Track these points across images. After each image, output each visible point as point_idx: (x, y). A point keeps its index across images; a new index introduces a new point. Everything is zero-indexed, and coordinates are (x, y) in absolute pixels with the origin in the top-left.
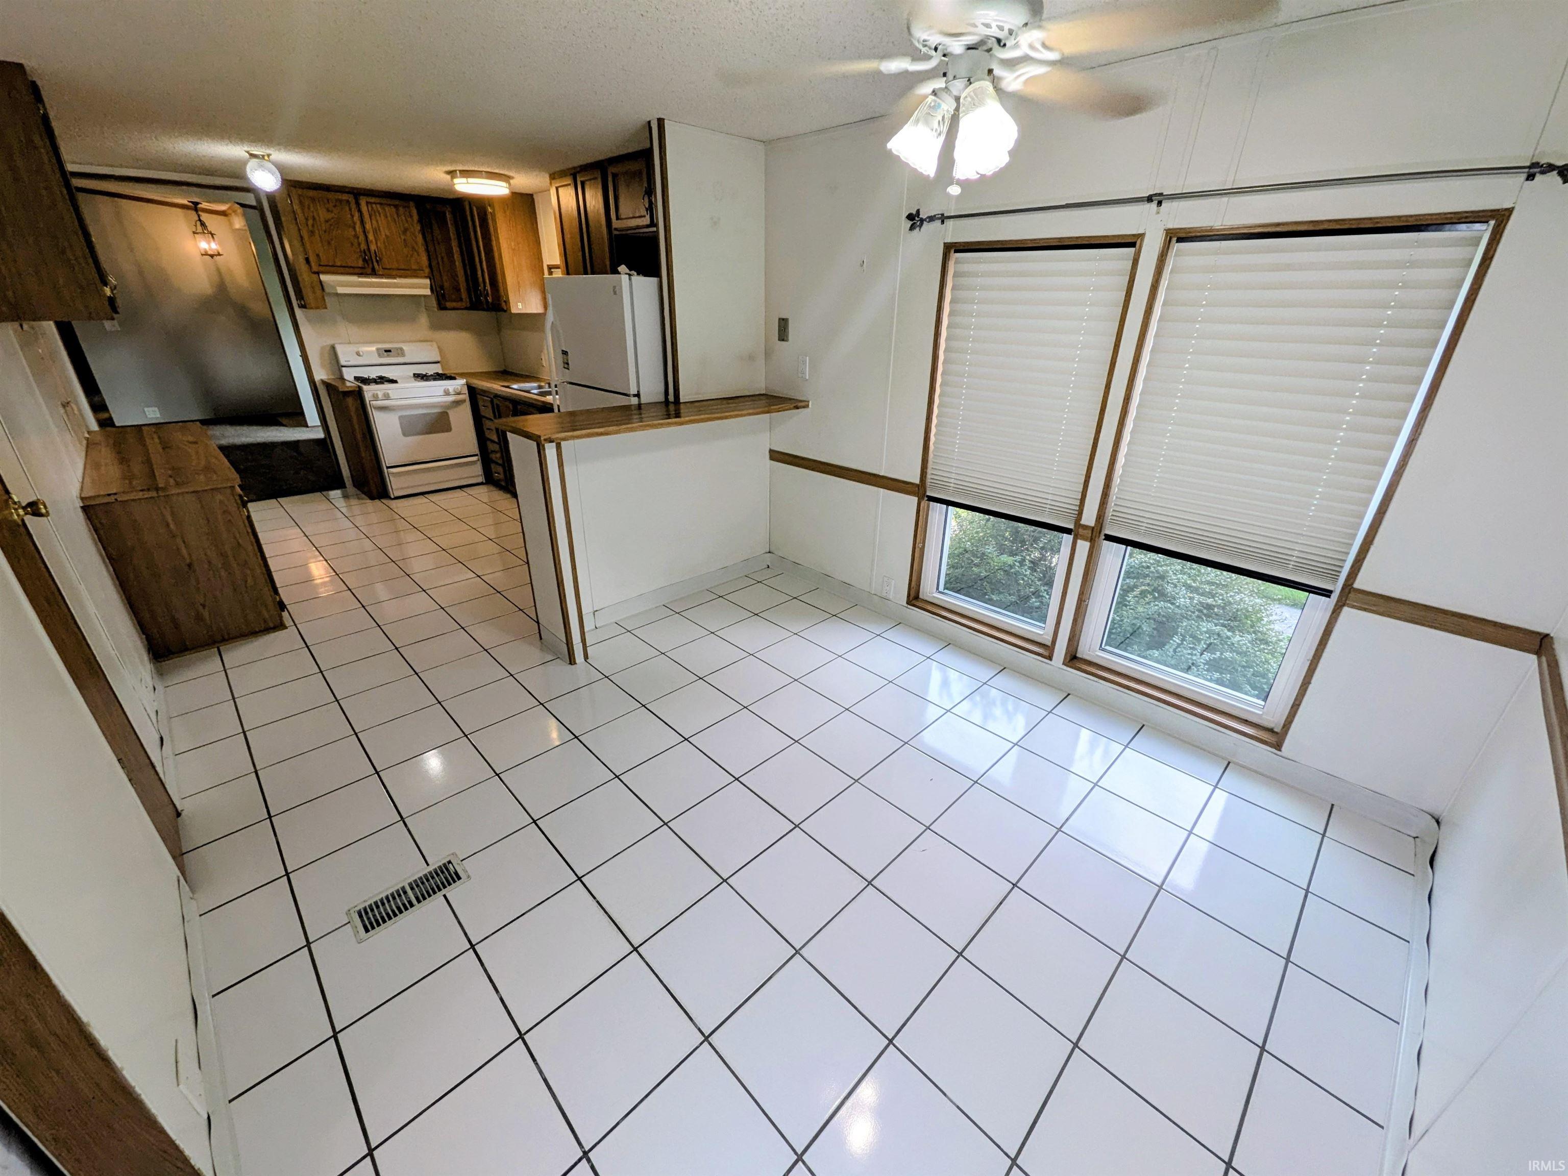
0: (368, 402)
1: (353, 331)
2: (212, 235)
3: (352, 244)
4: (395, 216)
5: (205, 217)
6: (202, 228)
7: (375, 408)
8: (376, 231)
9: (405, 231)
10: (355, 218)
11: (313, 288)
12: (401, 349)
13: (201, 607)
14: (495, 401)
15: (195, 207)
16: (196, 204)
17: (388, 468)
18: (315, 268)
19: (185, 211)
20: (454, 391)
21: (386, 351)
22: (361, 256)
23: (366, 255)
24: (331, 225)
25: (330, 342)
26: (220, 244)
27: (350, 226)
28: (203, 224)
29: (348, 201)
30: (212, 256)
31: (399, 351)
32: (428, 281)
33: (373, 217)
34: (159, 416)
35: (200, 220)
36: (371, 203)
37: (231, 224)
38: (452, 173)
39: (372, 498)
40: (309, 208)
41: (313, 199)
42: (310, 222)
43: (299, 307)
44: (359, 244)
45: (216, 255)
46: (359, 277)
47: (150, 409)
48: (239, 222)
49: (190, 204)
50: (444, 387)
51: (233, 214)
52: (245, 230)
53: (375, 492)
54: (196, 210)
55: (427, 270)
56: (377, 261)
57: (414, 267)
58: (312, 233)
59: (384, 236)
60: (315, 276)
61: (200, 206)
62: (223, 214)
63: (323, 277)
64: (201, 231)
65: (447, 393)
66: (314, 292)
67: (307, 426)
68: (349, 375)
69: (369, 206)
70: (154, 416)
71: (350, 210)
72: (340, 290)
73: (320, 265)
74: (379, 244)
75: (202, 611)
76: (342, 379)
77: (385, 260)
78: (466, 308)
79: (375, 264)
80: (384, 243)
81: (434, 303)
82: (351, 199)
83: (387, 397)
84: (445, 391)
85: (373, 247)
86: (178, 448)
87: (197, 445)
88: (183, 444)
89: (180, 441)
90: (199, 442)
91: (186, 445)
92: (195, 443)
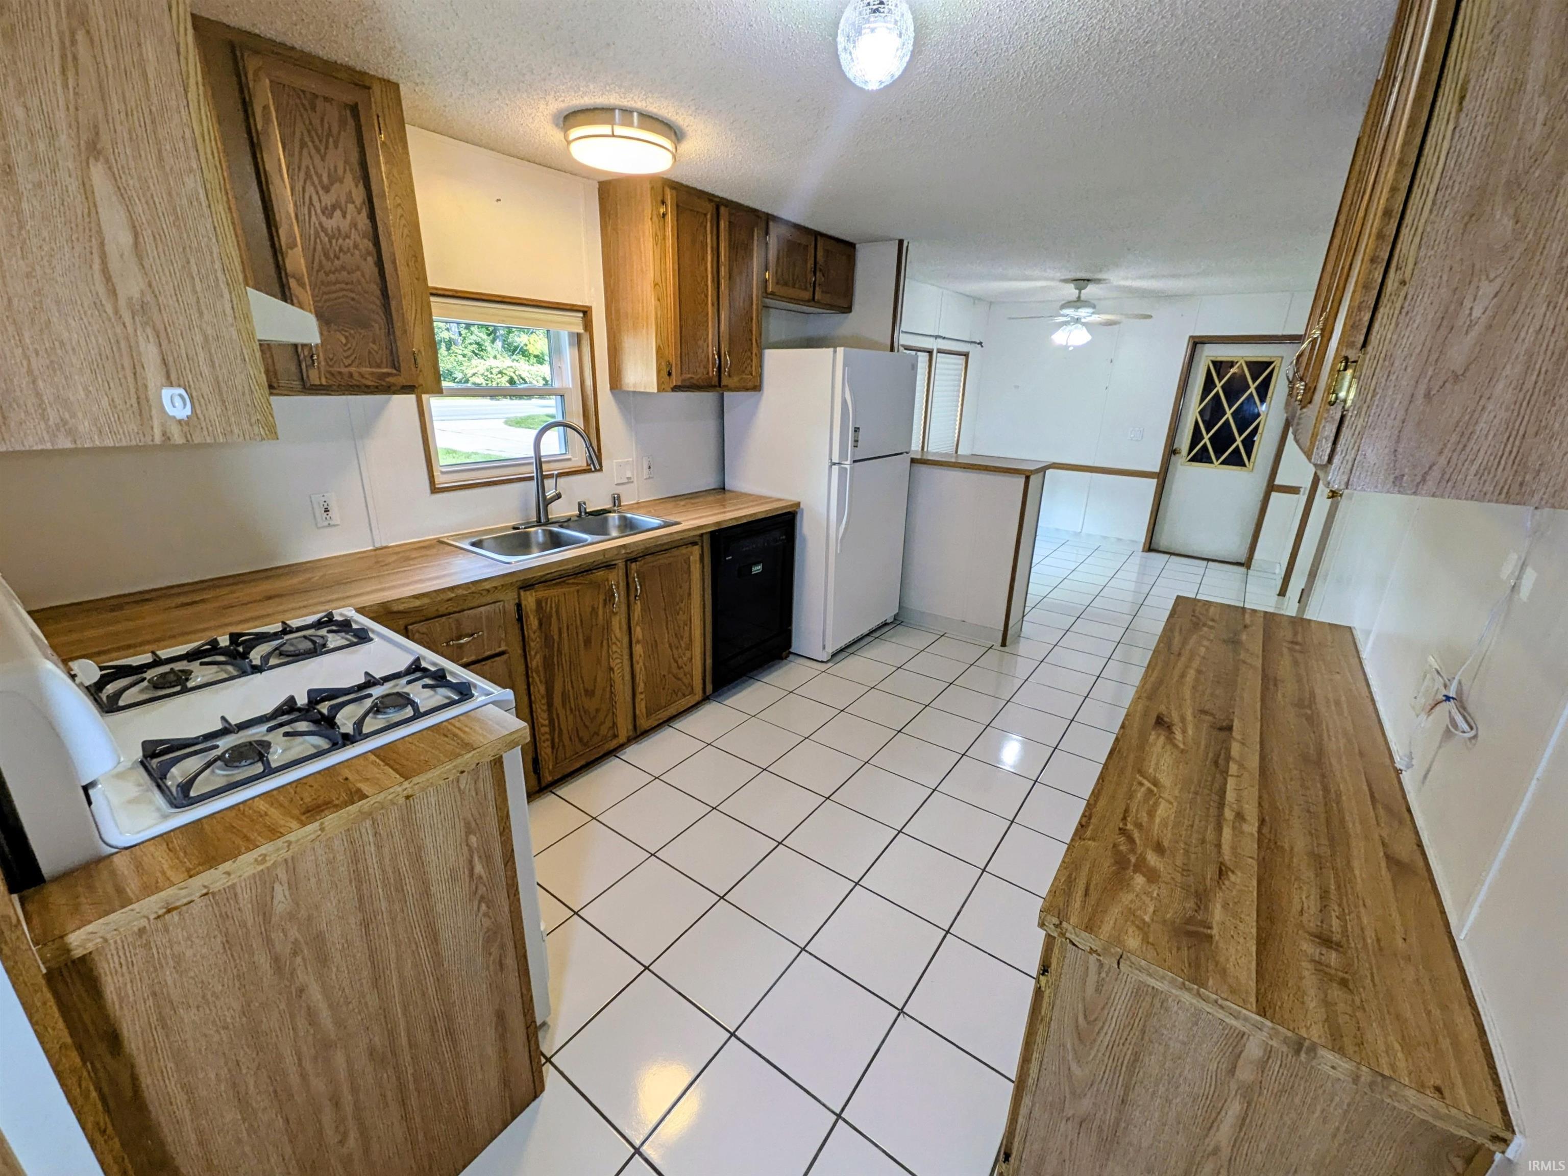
86: (1203, 712)
87: (1162, 708)
88: (1184, 731)
89: (1182, 751)
90: (1153, 721)
91: (1183, 719)
92: (1160, 722)
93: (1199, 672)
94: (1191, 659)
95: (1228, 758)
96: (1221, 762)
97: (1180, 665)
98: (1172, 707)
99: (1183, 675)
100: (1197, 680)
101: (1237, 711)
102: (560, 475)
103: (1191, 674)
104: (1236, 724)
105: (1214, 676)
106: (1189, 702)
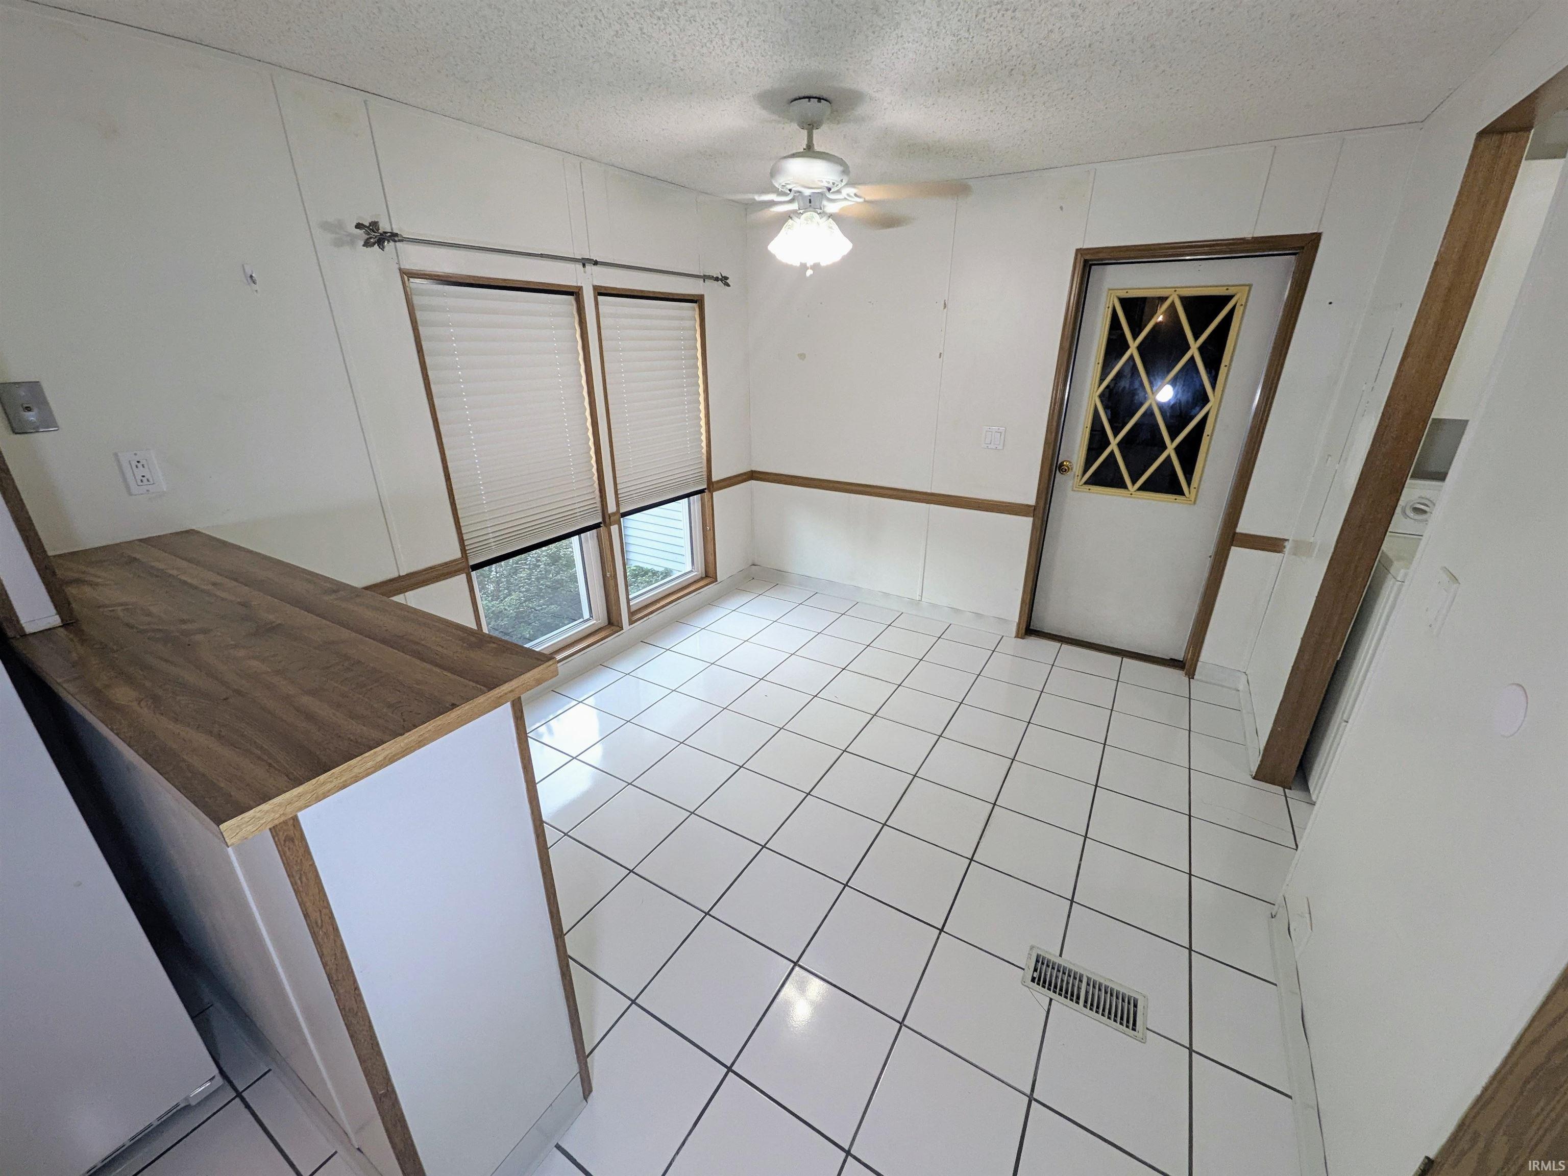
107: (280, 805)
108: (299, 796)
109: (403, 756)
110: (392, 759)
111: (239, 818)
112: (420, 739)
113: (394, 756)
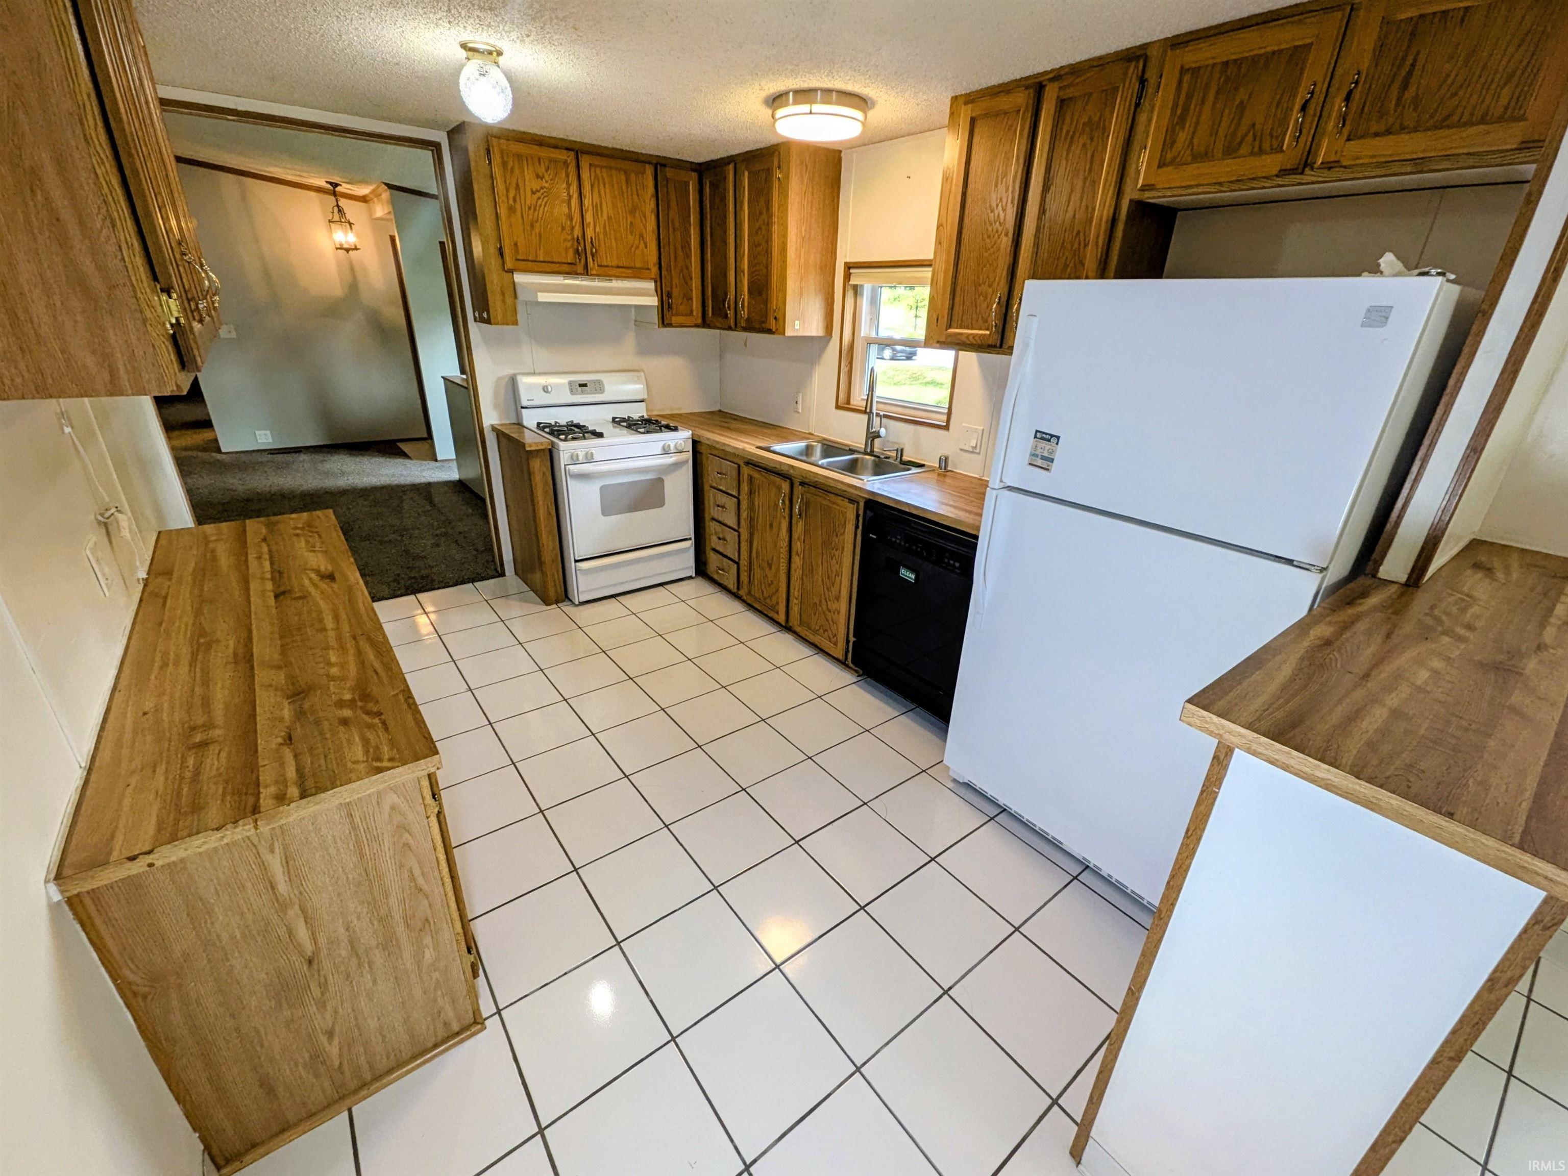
0: (563, 467)
1: (543, 356)
2: (350, 224)
3: (563, 228)
4: (624, 184)
5: (343, 202)
6: (340, 217)
7: (571, 476)
8: (597, 210)
9: (633, 211)
10: (571, 188)
11: (503, 294)
12: (600, 382)
13: (323, 1039)
14: (746, 471)
15: (333, 190)
16: (335, 185)
17: (576, 561)
18: (509, 265)
19: (322, 195)
20: (676, 447)
21: (581, 385)
22: (572, 245)
23: (579, 243)
24: (539, 198)
25: (509, 371)
26: (358, 236)
27: (563, 201)
28: (340, 211)
29: (565, 162)
30: (347, 250)
31: (597, 385)
32: (651, 285)
33: (596, 190)
34: (270, 440)
35: (338, 206)
36: (596, 166)
37: (370, 212)
38: (776, 100)
39: (547, 602)
40: (512, 171)
41: (519, 157)
42: (512, 194)
43: (475, 320)
44: (573, 228)
45: (353, 249)
46: (565, 278)
47: (263, 432)
48: (381, 210)
49: (329, 186)
50: (663, 443)
51: (375, 199)
52: (390, 220)
53: (552, 593)
54: (334, 194)
55: (654, 270)
56: (593, 256)
57: (638, 265)
58: (512, 210)
59: (605, 217)
60: (507, 276)
61: (338, 189)
62: (364, 199)
63: (519, 278)
64: (338, 219)
65: (666, 451)
66: (504, 301)
67: (436, 460)
68: (530, 419)
69: (593, 170)
70: (265, 441)
71: (567, 176)
72: (543, 297)
73: (517, 260)
74: (597, 230)
75: (326, 1044)
76: (520, 425)
77: (602, 252)
78: (697, 326)
79: (590, 260)
80: (605, 227)
81: (655, 317)
82: (570, 157)
83: (589, 459)
84: (663, 448)
85: (590, 233)
86: (303, 598)
87: (335, 586)
88: (310, 579)
89: (306, 569)
90: (337, 575)
91: (315, 586)
92: (331, 577)
93: (324, 629)
94: (339, 638)
95: (273, 579)
96: (277, 575)
97: (346, 627)
98: (329, 590)
99: (336, 618)
100: (321, 620)
101: (274, 611)
102: (886, 416)
103: (329, 623)
104: (272, 602)
105: (306, 633)
106: (318, 599)
107: (1223, 727)
108: (1240, 735)
109: (1341, 796)
110: (1328, 786)
111: (1198, 709)
112: (1372, 799)
113: (1334, 786)
